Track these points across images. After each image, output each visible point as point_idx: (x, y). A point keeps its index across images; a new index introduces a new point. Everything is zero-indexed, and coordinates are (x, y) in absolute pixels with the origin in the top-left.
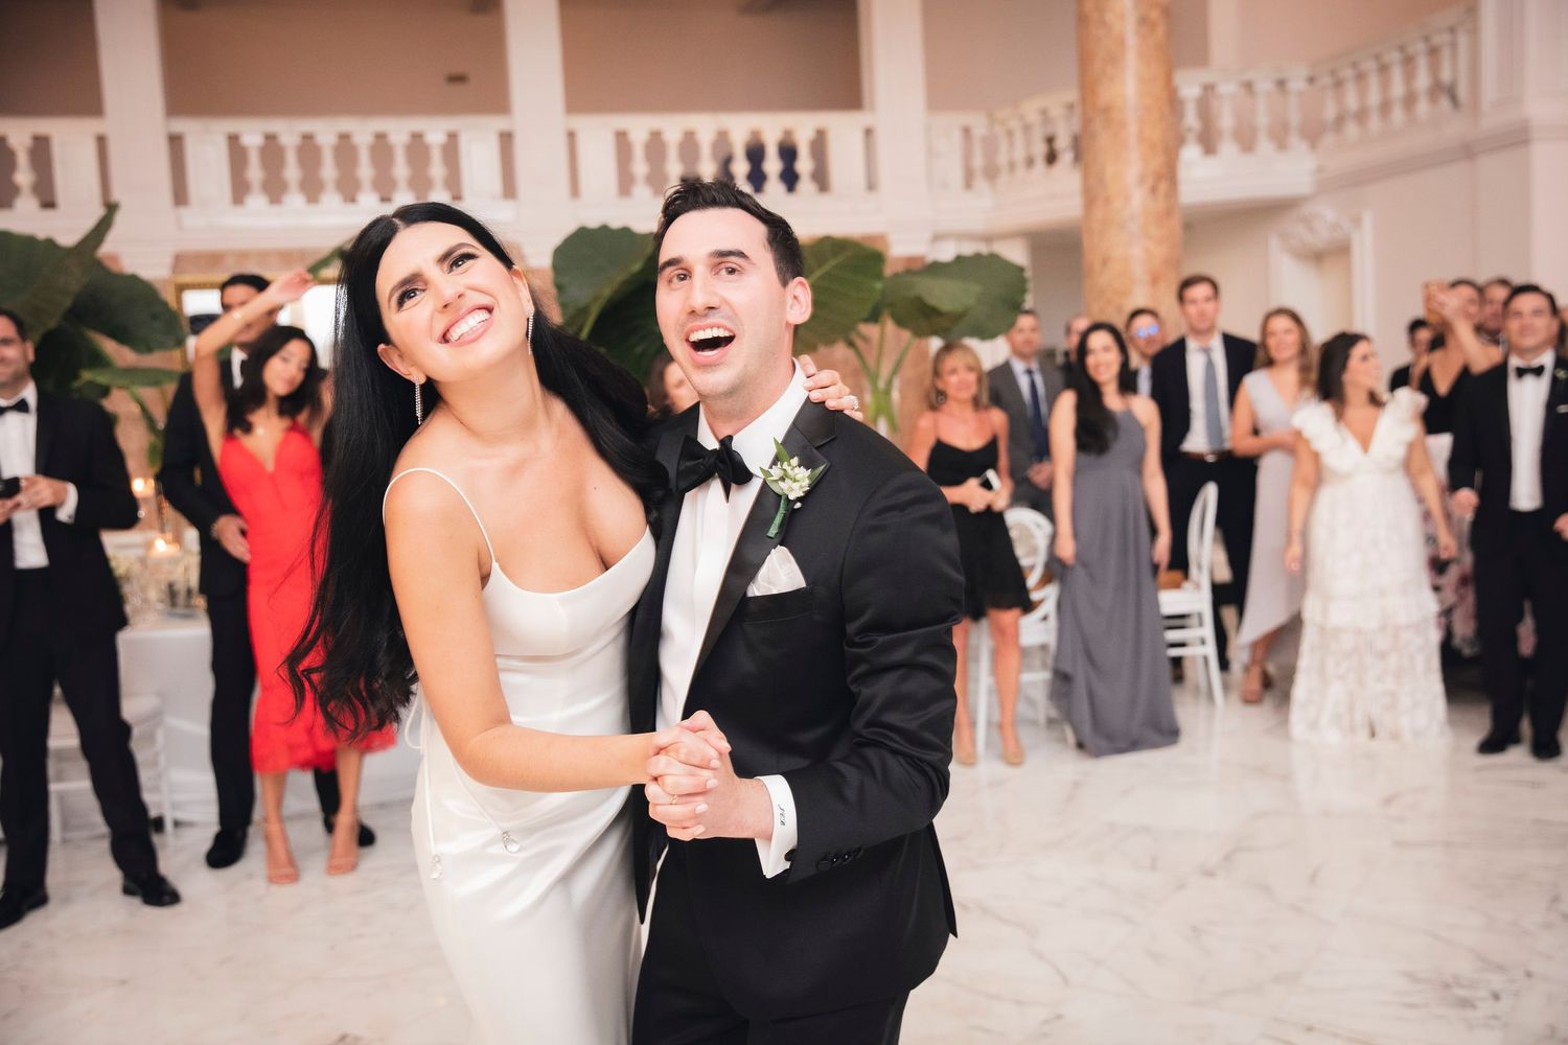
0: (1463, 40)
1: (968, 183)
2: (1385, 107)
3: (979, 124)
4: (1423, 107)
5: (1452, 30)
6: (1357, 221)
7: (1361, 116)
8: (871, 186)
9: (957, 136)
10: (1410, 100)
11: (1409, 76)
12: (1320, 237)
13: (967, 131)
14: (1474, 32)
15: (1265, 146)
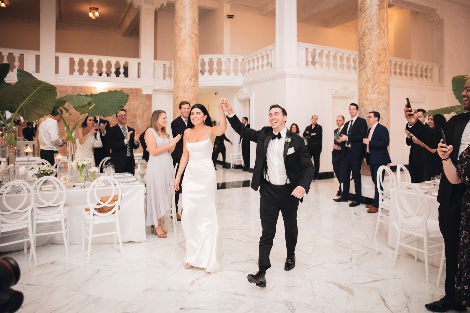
0: (273, 52)
1: (164, 78)
2: (258, 67)
3: (168, 64)
4: (265, 67)
5: (271, 50)
6: (251, 93)
7: (253, 69)
8: (139, 77)
9: (162, 66)
10: (263, 66)
11: (263, 60)
12: (244, 97)
13: (165, 65)
14: (275, 51)
15: (232, 74)
